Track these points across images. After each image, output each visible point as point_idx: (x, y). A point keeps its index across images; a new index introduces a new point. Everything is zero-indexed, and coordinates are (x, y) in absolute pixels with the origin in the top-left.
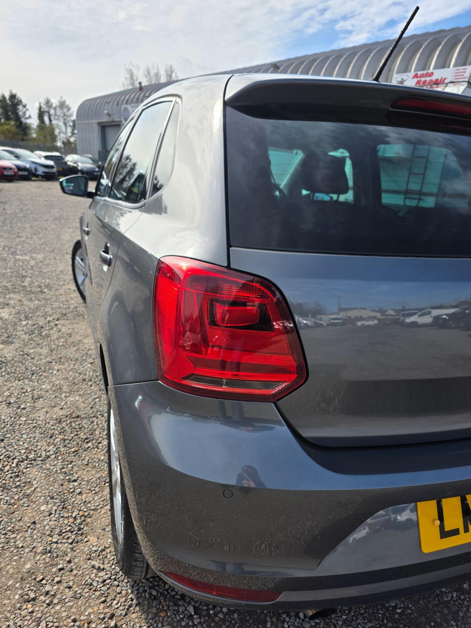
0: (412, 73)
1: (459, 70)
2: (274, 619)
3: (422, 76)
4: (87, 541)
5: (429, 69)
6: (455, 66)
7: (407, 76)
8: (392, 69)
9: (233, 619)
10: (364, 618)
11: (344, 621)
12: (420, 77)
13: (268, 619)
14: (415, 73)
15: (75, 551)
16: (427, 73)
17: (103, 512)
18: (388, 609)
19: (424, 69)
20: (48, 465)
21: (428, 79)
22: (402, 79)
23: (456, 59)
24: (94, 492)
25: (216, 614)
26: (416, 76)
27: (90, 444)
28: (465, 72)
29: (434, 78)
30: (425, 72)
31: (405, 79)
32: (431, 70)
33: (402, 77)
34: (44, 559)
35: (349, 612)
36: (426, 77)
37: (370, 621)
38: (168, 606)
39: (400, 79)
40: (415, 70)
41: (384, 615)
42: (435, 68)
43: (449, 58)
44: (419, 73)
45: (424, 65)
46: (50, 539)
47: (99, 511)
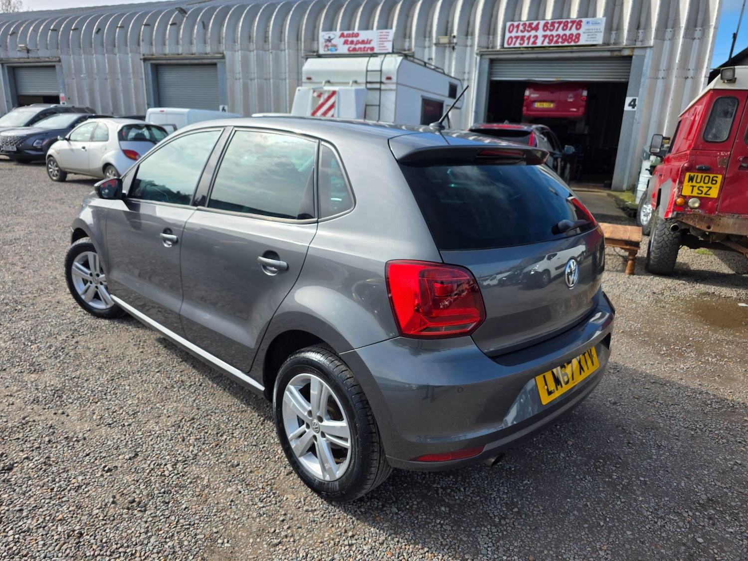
0: (338, 33)
1: (382, 33)
2: (448, 497)
3: (349, 36)
4: (287, 499)
5: (354, 29)
6: (378, 28)
7: (334, 34)
8: (317, 25)
9: (424, 506)
10: (497, 479)
11: (487, 484)
12: (347, 37)
13: (444, 498)
14: (341, 32)
15: (283, 507)
16: (353, 33)
17: (282, 478)
18: (507, 470)
19: (349, 29)
20: (202, 461)
21: (355, 39)
22: (329, 37)
23: (379, 21)
24: (261, 468)
25: (411, 507)
26: (342, 35)
27: (225, 437)
28: (388, 35)
29: (360, 38)
30: (351, 32)
31: (332, 37)
32: (356, 31)
33: (329, 35)
34: (264, 519)
35: (488, 479)
36: (352, 36)
37: (501, 479)
38: (378, 513)
39: (327, 38)
40: (341, 30)
41: (506, 474)
42: (360, 29)
43: (371, 20)
44: (346, 33)
45: (348, 25)
46: (256, 506)
47: (278, 478)
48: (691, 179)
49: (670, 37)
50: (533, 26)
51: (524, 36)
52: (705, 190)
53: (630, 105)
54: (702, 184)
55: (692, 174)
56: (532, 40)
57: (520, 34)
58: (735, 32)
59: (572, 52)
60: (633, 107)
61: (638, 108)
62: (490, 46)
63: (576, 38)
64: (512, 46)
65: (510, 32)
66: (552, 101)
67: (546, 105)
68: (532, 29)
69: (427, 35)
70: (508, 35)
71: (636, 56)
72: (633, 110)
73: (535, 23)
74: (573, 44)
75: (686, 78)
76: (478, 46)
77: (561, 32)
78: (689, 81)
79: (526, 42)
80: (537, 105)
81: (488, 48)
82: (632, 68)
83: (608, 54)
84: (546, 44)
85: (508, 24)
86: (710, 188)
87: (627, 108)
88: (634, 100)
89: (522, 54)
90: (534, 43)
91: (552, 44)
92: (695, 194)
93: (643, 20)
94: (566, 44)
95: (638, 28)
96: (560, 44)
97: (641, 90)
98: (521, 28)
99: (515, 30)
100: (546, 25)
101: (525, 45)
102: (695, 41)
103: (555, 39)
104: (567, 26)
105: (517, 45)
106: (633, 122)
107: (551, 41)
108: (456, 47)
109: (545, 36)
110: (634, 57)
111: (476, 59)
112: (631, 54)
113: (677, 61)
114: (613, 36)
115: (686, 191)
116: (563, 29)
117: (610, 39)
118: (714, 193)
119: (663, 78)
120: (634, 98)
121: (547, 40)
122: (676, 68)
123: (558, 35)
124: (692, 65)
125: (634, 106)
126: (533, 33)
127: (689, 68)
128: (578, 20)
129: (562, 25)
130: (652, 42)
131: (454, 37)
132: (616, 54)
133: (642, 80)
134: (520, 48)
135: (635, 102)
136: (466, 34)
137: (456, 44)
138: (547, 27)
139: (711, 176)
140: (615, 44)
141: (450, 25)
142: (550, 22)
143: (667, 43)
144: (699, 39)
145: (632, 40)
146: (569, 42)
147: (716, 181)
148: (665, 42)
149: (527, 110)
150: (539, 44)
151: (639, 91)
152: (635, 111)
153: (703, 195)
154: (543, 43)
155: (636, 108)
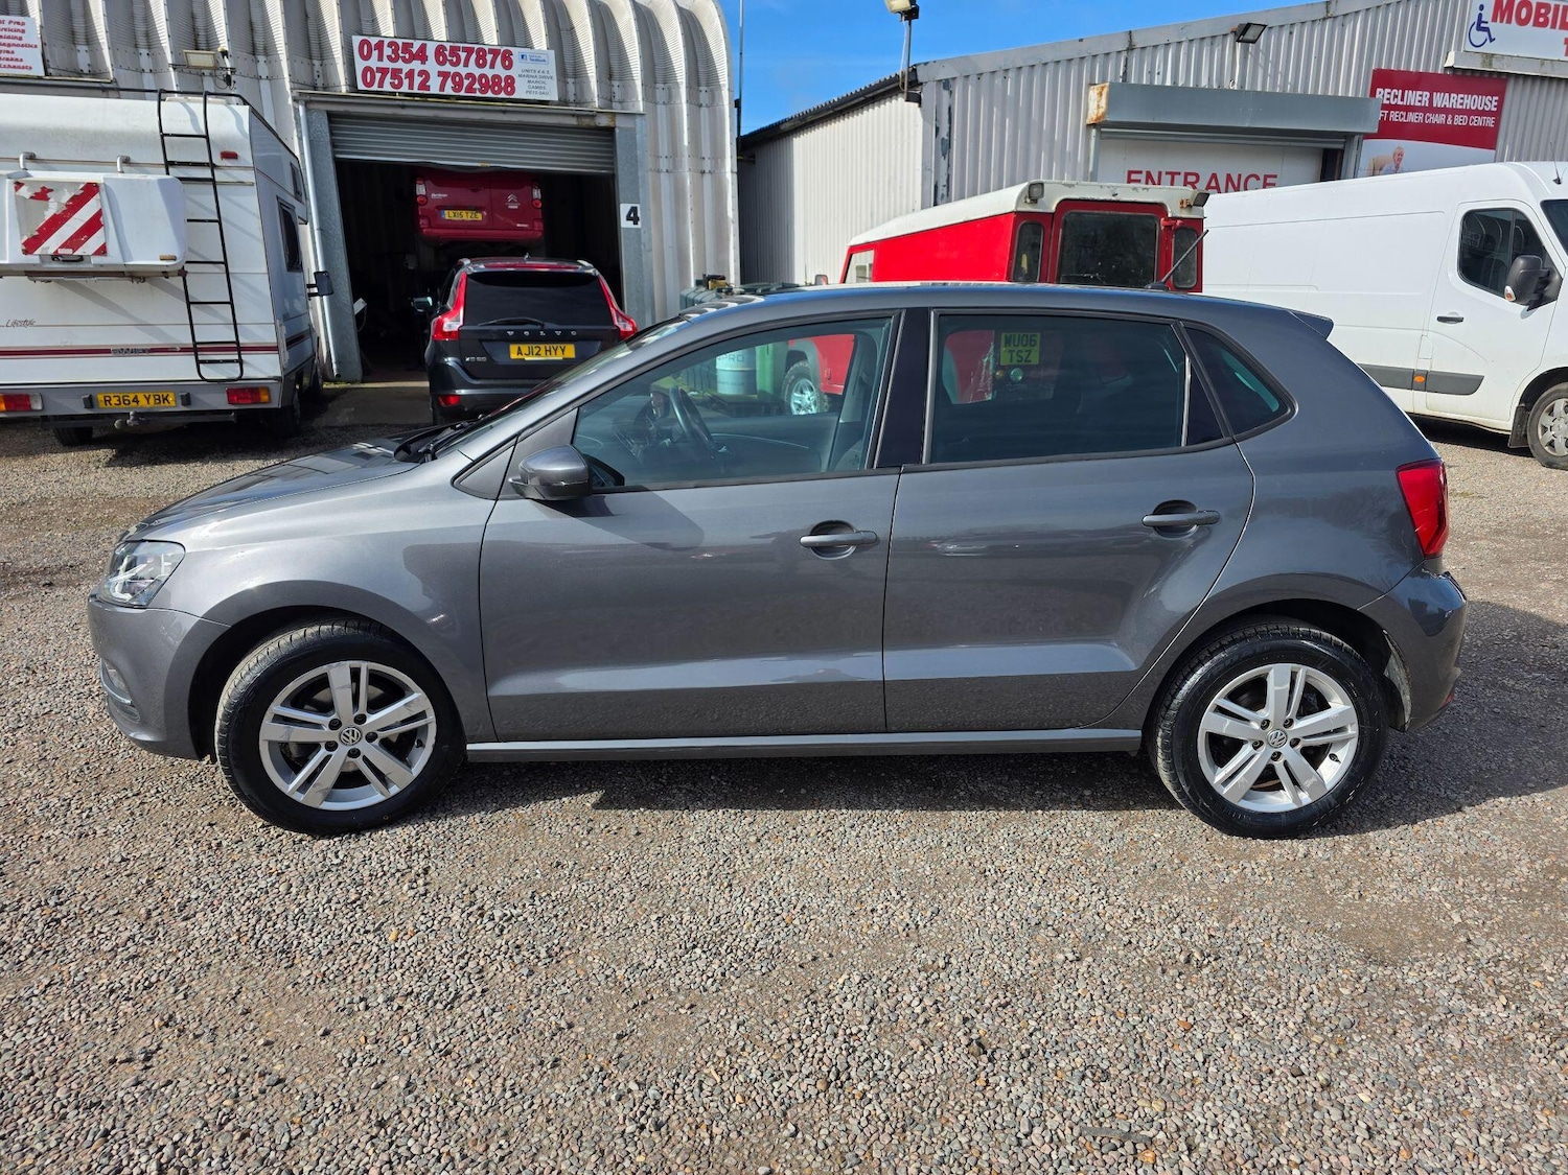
1: (1, 21)
48: (1008, 342)
49: (664, 99)
50: (414, 50)
51: (400, 70)
52: (1024, 355)
53: (629, 218)
54: (1020, 348)
55: (1008, 335)
56: (418, 80)
57: (386, 64)
58: (738, 97)
59: (504, 112)
60: (636, 223)
61: (642, 225)
62: (320, 83)
63: (507, 84)
64: (375, 88)
65: (366, 58)
66: (478, 209)
67: (466, 216)
68: (413, 57)
69: (142, 41)
70: (360, 65)
71: (621, 129)
72: (636, 226)
73: (417, 45)
74: (503, 95)
75: (703, 172)
76: (291, 81)
77: (473, 69)
78: (707, 177)
79: (406, 82)
80: (448, 215)
81: (315, 88)
82: (619, 151)
83: (573, 121)
84: (448, 90)
85: (356, 40)
86: (1030, 351)
87: (625, 224)
88: (634, 210)
89: (403, 107)
90: (423, 85)
91: (462, 93)
92: (1015, 362)
93: (614, 63)
94: (490, 94)
95: (611, 77)
96: (478, 94)
97: (641, 190)
98: (387, 51)
99: (375, 53)
100: (440, 51)
101: (405, 89)
102: (703, 109)
103: (466, 82)
104: (483, 57)
105: (387, 87)
106: (640, 250)
107: (458, 86)
108: (233, 78)
109: (444, 75)
110: (617, 130)
111: (296, 111)
112: (612, 124)
113: (686, 143)
114: (571, 88)
115: (1005, 360)
116: (479, 65)
117: (567, 92)
118: (1035, 359)
119: (667, 171)
120: (634, 205)
121: (449, 84)
122: (686, 154)
123: (470, 75)
124: (706, 151)
125: (636, 220)
126: (416, 65)
127: (704, 155)
128: (503, 49)
129: (474, 56)
130: (640, 107)
131: (224, 53)
132: (586, 122)
133: (640, 174)
134: (394, 94)
135: (636, 214)
136: (250, 49)
137: (233, 70)
138: (445, 56)
139: (1029, 334)
140: (577, 103)
141: (200, 23)
142: (448, 45)
143: (661, 109)
144: (707, 106)
145: (606, 99)
146: (494, 92)
147: (1035, 341)
148: (659, 107)
149: (430, 226)
150: (434, 89)
151: (638, 193)
152: (639, 229)
153: (1023, 363)
154: (442, 88)
155: (639, 223)
